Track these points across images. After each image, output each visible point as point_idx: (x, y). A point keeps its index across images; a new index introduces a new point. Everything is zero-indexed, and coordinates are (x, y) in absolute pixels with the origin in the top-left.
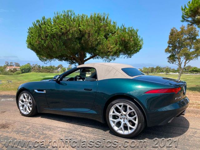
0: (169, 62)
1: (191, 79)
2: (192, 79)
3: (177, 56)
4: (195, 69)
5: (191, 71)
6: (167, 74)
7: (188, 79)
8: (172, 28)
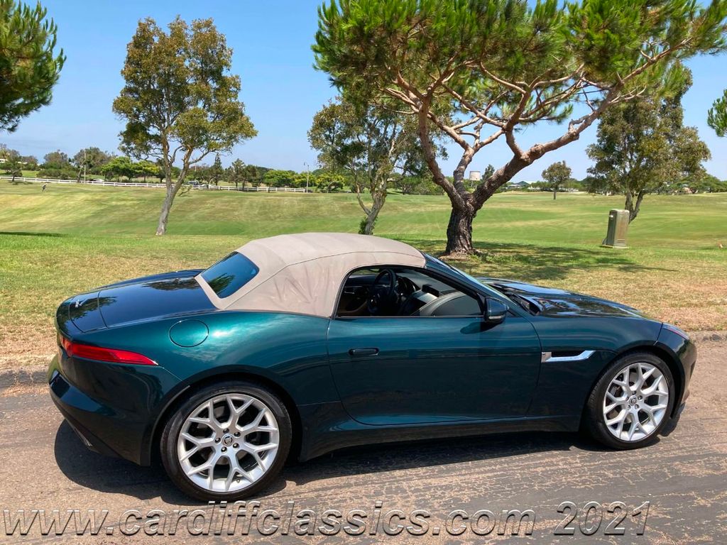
0: (124, 150)
2: (129, 203)
4: (122, 166)
5: (108, 171)
6: (17, 179)
7: (114, 203)
8: (143, 21)
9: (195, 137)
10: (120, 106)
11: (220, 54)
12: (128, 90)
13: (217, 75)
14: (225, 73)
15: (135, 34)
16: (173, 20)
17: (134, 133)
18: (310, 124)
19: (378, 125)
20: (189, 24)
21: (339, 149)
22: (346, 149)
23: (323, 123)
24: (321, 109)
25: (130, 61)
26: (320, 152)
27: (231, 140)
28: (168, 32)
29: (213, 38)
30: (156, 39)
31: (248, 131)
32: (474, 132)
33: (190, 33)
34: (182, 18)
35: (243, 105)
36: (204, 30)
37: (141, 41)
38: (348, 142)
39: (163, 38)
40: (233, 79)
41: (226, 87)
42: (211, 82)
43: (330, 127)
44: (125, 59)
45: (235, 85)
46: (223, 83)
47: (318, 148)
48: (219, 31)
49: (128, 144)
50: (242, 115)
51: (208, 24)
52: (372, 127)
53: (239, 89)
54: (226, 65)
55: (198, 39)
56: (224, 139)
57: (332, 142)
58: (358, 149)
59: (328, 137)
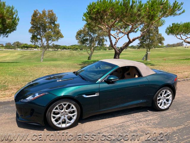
0: (31, 42)
1: (28, 55)
3: (38, 37)
8: (35, 10)
9: (49, 38)
10: (30, 31)
11: (54, 18)
12: (33, 27)
13: (54, 23)
14: (56, 23)
15: (33, 13)
16: (43, 10)
17: (34, 38)
18: (76, 34)
19: (92, 34)
20: (47, 10)
21: (83, 40)
22: (84, 40)
23: (79, 34)
24: (78, 31)
25: (32, 20)
26: (78, 41)
27: (58, 39)
28: (42, 13)
29: (53, 14)
30: (39, 15)
31: (62, 36)
32: (117, 35)
33: (47, 13)
34: (45, 10)
35: (60, 30)
36: (50, 12)
37: (35, 15)
38: (84, 38)
39: (40, 14)
40: (58, 24)
41: (56, 26)
42: (52, 25)
43: (80, 35)
44: (31, 19)
45: (58, 26)
46: (55, 25)
47: (77, 40)
48: (54, 13)
49: (32, 40)
50: (60, 32)
51: (51, 11)
52: (90, 35)
53: (59, 27)
54: (56, 21)
55: (49, 15)
56: (56, 38)
57: (81, 38)
58: (87, 40)
59: (80, 37)
